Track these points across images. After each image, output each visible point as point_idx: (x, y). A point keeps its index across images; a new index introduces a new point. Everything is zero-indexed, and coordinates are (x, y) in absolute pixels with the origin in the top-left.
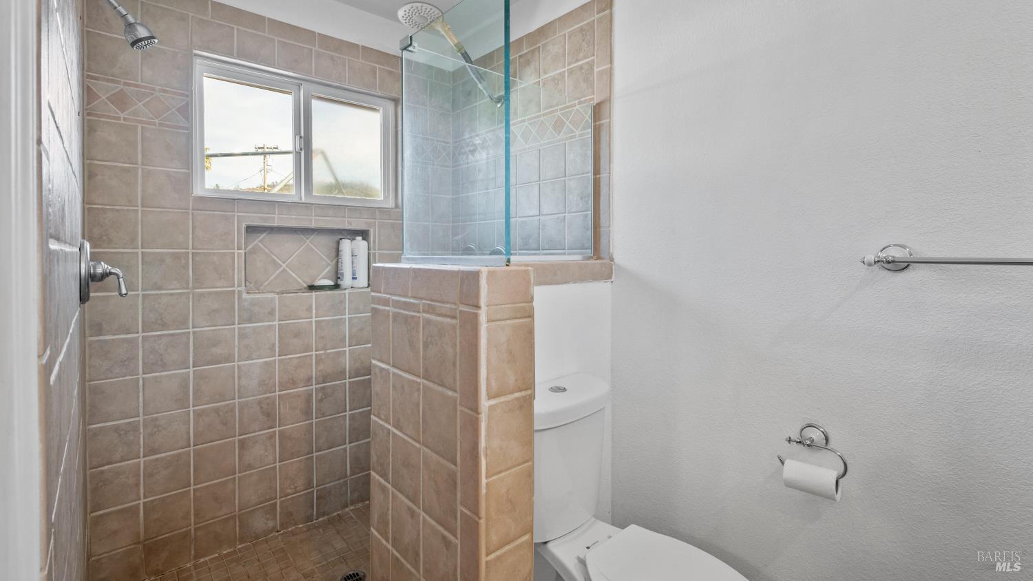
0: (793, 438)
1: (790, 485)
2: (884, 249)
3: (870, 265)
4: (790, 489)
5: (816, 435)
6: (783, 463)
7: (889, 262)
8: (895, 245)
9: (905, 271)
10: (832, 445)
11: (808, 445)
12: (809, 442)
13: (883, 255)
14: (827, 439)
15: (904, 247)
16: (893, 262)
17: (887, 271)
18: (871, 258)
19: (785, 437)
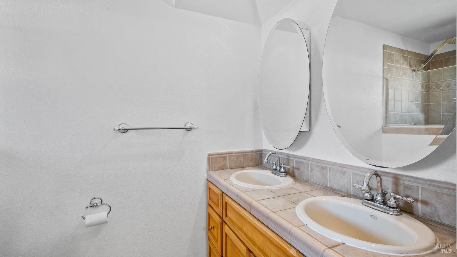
0: (88, 206)
1: (89, 226)
2: (119, 125)
3: (117, 131)
4: (89, 228)
5: (97, 201)
6: (84, 218)
7: (123, 130)
8: (122, 124)
9: (127, 133)
10: (104, 202)
11: (96, 206)
12: (95, 205)
13: (120, 127)
14: (102, 201)
15: (126, 124)
16: (124, 129)
17: (121, 133)
18: (117, 128)
19: (85, 207)
